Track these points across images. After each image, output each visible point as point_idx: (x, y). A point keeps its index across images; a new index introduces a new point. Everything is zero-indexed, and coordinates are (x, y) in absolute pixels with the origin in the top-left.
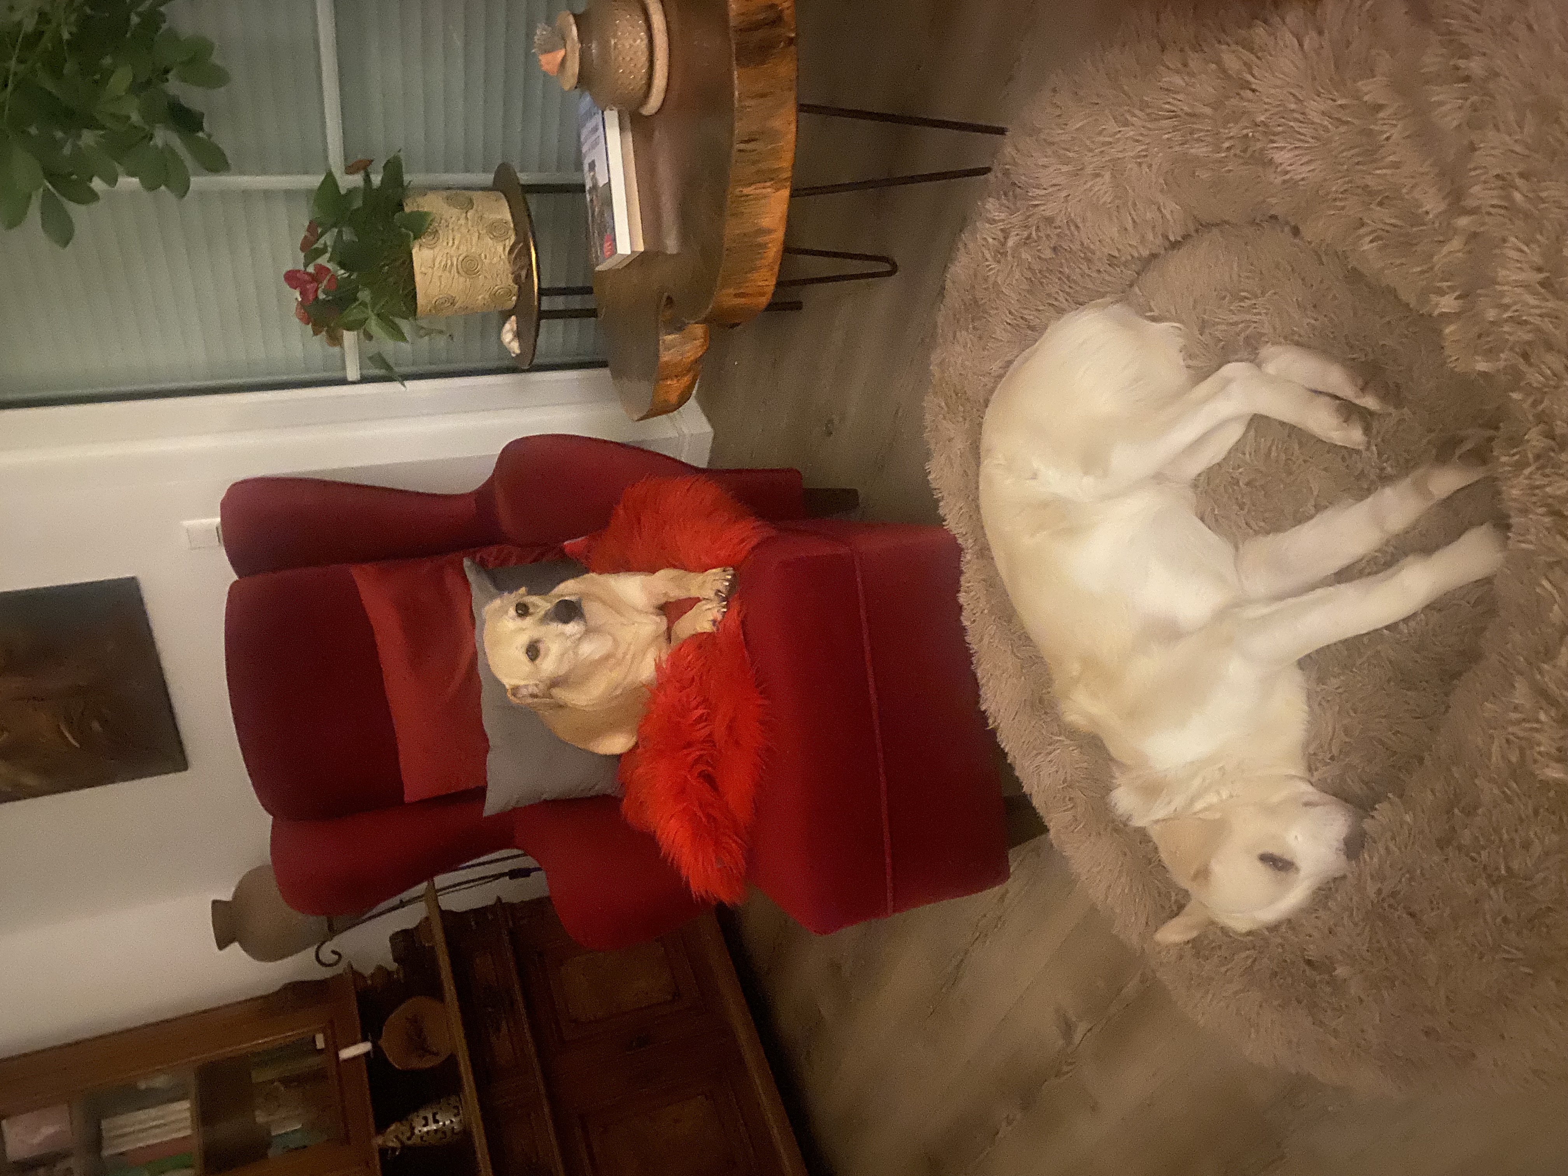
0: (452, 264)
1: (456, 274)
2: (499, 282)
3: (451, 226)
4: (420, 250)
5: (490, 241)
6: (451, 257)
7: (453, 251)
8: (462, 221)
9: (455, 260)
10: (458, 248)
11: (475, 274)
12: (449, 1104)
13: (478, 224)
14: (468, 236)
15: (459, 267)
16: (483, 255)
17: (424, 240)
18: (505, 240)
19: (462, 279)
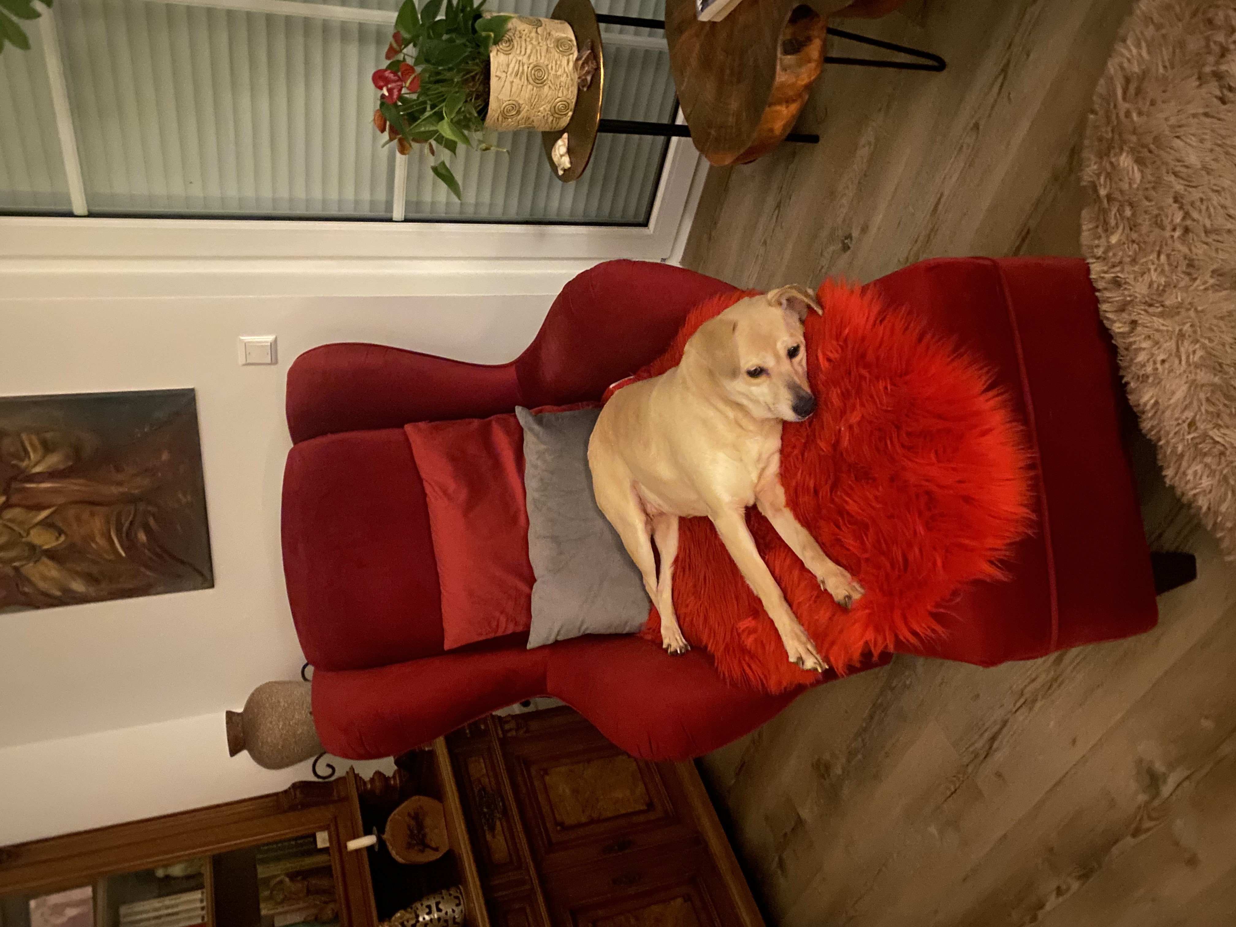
0: (523, 73)
1: (526, 82)
2: (560, 95)
3: (524, 37)
4: (497, 54)
5: (557, 55)
6: (523, 65)
7: (525, 60)
8: (533, 34)
9: (526, 67)
10: (529, 57)
11: (542, 83)
12: (450, 895)
13: (546, 39)
14: (538, 48)
15: (529, 75)
16: (550, 67)
17: (501, 47)
18: (569, 55)
19: (530, 87)
